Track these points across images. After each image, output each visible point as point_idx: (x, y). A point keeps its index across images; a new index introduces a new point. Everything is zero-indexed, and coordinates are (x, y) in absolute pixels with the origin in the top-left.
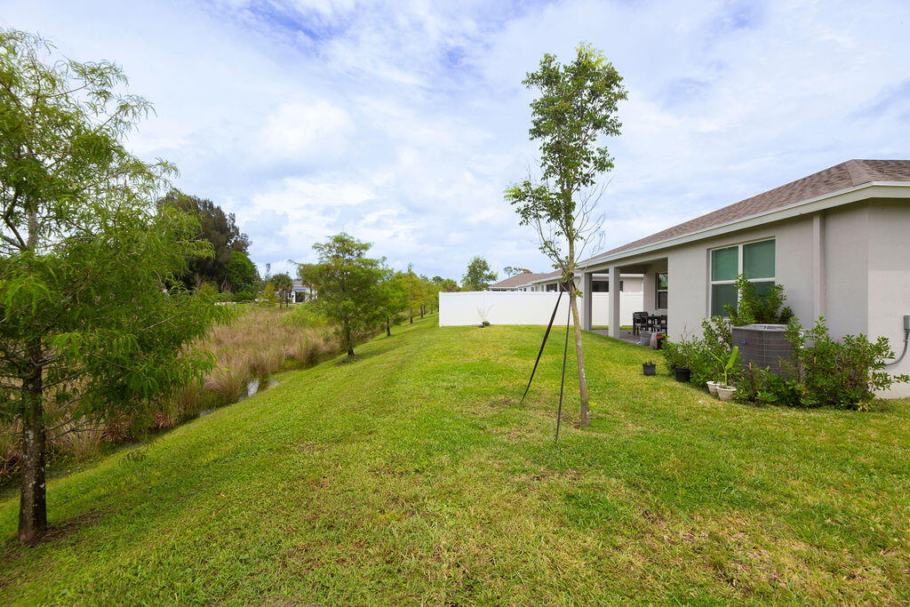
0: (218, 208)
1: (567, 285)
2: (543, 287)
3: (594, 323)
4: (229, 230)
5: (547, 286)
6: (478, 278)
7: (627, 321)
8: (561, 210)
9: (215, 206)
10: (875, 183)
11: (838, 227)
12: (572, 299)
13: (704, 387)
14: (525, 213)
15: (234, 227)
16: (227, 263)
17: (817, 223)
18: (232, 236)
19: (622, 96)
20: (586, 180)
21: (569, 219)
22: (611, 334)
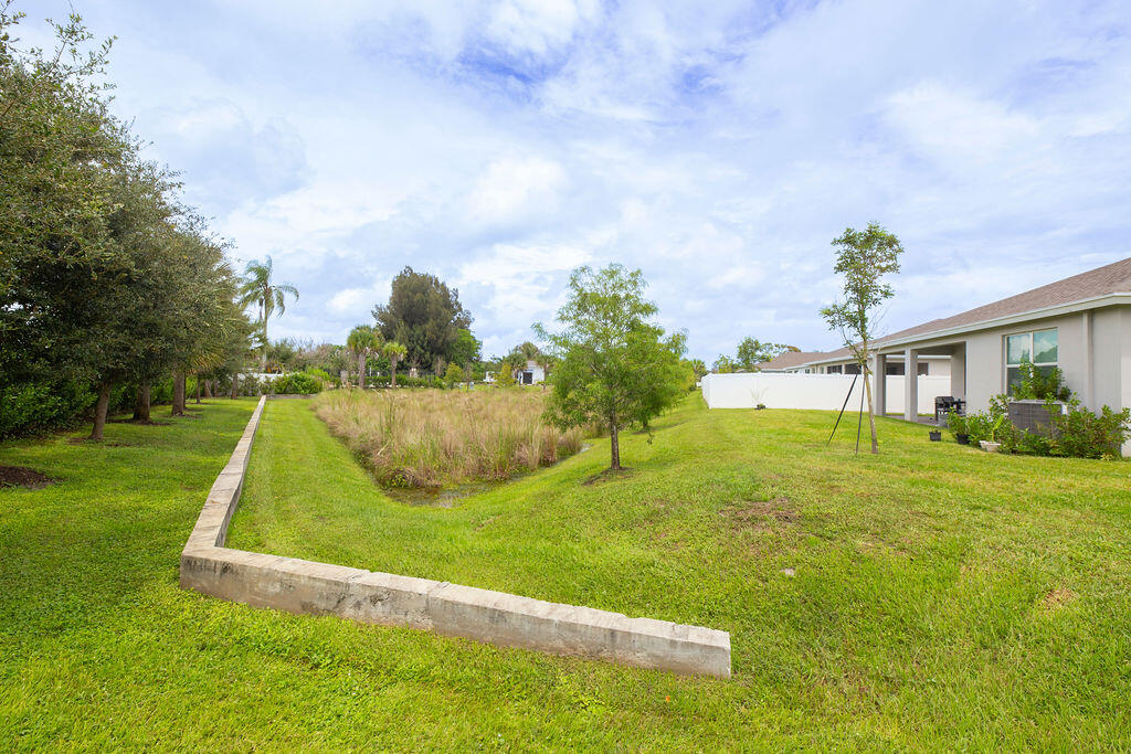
0: (443, 284)
1: (857, 369)
2: (822, 369)
3: (888, 410)
4: (452, 306)
5: (829, 368)
6: (750, 358)
7: (927, 407)
8: (859, 321)
9: (440, 282)
10: (1116, 294)
11: (1102, 323)
12: (866, 379)
13: (978, 446)
14: (833, 323)
15: (457, 303)
16: (454, 341)
17: (1085, 319)
18: (455, 313)
19: (900, 251)
20: (875, 302)
21: (863, 327)
22: (908, 418)
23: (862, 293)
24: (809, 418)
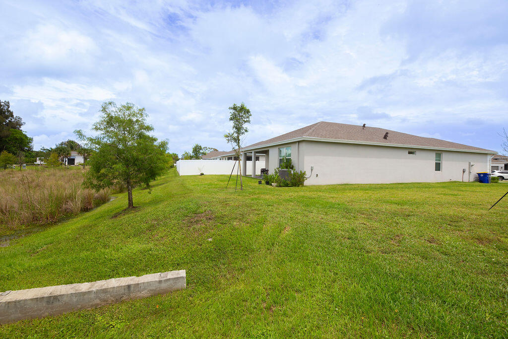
1: (237, 158)
2: (226, 158)
3: (247, 174)
4: (4, 113)
5: (228, 158)
6: (197, 153)
7: (258, 172)
8: (237, 140)
10: (304, 137)
11: (301, 146)
12: (239, 162)
13: (271, 185)
14: (228, 140)
15: (9, 111)
16: (7, 137)
17: (297, 144)
18: (7, 117)
19: (251, 115)
20: (243, 133)
21: (239, 143)
22: (253, 177)
23: (238, 129)
24: (220, 178)
